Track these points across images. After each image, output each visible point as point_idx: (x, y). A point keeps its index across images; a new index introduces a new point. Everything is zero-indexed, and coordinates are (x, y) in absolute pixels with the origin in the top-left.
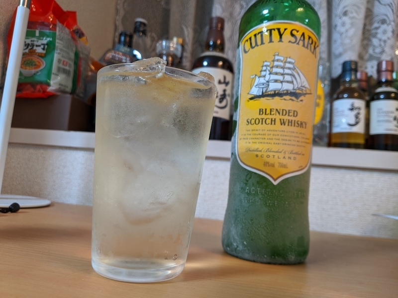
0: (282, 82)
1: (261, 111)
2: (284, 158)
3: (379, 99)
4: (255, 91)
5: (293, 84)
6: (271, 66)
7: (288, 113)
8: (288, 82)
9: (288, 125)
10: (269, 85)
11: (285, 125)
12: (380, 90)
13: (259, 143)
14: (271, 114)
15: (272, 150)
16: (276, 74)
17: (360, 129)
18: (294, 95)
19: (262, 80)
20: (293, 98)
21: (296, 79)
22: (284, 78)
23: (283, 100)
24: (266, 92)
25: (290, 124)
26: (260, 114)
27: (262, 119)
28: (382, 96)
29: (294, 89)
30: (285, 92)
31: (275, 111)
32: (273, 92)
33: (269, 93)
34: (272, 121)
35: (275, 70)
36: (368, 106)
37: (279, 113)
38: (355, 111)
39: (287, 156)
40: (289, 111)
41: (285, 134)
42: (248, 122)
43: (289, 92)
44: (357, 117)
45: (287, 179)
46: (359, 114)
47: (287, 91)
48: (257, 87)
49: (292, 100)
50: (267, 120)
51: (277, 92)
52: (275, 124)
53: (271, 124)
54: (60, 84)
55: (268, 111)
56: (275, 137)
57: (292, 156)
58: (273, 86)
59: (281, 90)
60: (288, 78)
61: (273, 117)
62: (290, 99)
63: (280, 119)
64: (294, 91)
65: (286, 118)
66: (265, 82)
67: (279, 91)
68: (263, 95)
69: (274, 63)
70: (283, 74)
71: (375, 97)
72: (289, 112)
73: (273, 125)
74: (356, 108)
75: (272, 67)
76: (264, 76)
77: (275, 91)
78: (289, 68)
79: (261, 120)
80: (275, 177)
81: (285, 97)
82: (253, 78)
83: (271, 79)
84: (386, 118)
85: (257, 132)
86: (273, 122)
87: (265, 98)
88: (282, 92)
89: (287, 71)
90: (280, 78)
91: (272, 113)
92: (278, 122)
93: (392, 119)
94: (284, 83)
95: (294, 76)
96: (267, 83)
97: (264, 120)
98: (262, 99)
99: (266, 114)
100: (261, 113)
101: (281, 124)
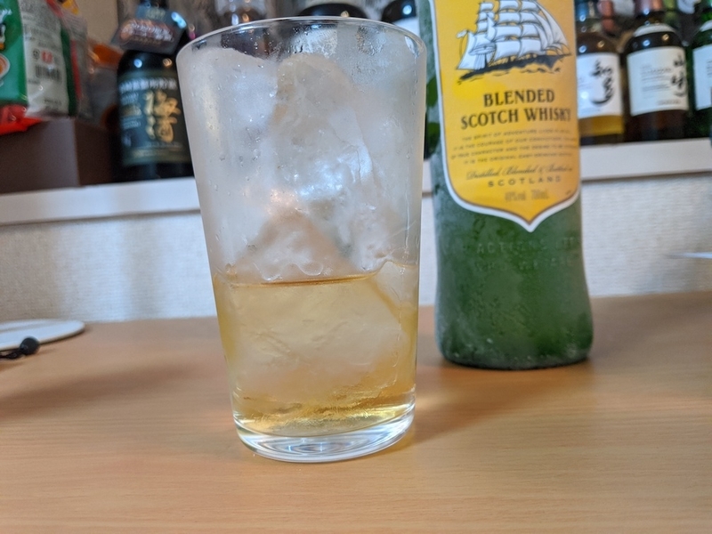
0: (519, 38)
1: (488, 99)
2: (541, 180)
3: (641, 48)
4: (471, 62)
5: (540, 40)
6: (496, 9)
7: (537, 95)
8: (531, 37)
9: (541, 118)
10: (495, 48)
11: (534, 118)
12: (642, 31)
13: (492, 159)
14: (507, 102)
15: (518, 169)
16: (508, 23)
17: (614, 107)
18: (545, 59)
19: (482, 39)
20: (544, 67)
21: (543, 29)
22: (522, 30)
23: (526, 74)
24: (492, 60)
25: (544, 115)
26: (486, 104)
27: (493, 114)
28: (646, 43)
29: (542, 50)
30: (528, 56)
31: (514, 94)
32: (505, 61)
33: (499, 62)
34: (511, 115)
35: (504, 16)
36: (623, 64)
37: (522, 98)
38: (603, 75)
39: (545, 175)
40: (539, 91)
41: (538, 135)
42: (464, 122)
43: (535, 56)
44: (607, 86)
45: (549, 218)
46: (609, 80)
47: (531, 54)
48: (474, 53)
49: (543, 71)
50: (502, 114)
51: (512, 59)
52: (517, 120)
53: (511, 120)
54: (47, 100)
55: (502, 98)
56: (520, 144)
57: (553, 174)
58: (505, 49)
59: (521, 54)
60: (530, 29)
61: (512, 107)
62: (539, 69)
63: (526, 110)
64: (543, 53)
65: (536, 105)
66: (486, 41)
67: (517, 55)
68: (488, 68)
69: (500, 4)
70: (520, 24)
71: (635, 46)
72: (540, 95)
73: (514, 123)
74: (604, 71)
75: (498, 12)
76: (485, 31)
77: (509, 57)
78: (530, 10)
79: (490, 117)
80: (529, 218)
81: (528, 67)
82: (463, 38)
83: (499, 34)
84: (659, 82)
85: (486, 140)
86: (513, 117)
87: (493, 73)
88: (523, 58)
89: (527, 16)
90: (515, 30)
91: (510, 99)
92: (522, 115)
93: (668, 82)
94: (523, 41)
95: (539, 24)
96: (493, 44)
97: (496, 116)
98: (487, 75)
99: (497, 103)
100: (489, 102)
101: (529, 119)
